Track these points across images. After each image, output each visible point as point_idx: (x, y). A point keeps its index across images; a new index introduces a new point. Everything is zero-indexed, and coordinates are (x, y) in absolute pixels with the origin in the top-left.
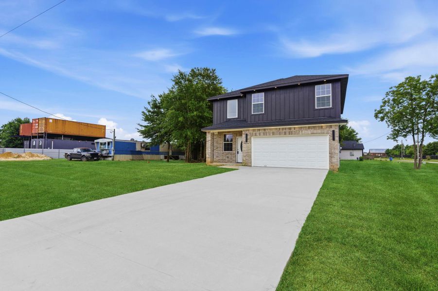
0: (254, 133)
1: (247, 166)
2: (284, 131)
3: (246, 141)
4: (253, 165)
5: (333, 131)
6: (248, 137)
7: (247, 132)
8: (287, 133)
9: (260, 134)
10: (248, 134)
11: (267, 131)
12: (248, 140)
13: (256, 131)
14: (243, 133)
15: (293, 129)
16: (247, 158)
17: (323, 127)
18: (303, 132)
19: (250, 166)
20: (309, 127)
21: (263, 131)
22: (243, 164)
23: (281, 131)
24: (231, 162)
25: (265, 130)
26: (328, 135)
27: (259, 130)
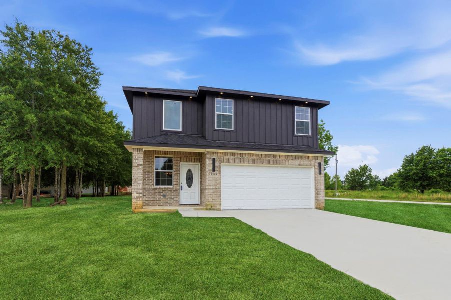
0: (226, 158)
1: (213, 210)
2: (268, 159)
3: (214, 170)
4: (223, 208)
5: (320, 164)
6: (217, 164)
7: (214, 157)
8: (272, 162)
9: (234, 161)
10: (216, 159)
11: (244, 156)
12: (216, 169)
13: (229, 155)
14: (208, 156)
15: (278, 158)
16: (214, 197)
17: (310, 158)
18: (290, 162)
19: (219, 210)
20: (296, 157)
21: (239, 156)
22: (208, 208)
23: (263, 158)
24: (171, 205)
25: (241, 155)
26: (314, 168)
27: (233, 154)
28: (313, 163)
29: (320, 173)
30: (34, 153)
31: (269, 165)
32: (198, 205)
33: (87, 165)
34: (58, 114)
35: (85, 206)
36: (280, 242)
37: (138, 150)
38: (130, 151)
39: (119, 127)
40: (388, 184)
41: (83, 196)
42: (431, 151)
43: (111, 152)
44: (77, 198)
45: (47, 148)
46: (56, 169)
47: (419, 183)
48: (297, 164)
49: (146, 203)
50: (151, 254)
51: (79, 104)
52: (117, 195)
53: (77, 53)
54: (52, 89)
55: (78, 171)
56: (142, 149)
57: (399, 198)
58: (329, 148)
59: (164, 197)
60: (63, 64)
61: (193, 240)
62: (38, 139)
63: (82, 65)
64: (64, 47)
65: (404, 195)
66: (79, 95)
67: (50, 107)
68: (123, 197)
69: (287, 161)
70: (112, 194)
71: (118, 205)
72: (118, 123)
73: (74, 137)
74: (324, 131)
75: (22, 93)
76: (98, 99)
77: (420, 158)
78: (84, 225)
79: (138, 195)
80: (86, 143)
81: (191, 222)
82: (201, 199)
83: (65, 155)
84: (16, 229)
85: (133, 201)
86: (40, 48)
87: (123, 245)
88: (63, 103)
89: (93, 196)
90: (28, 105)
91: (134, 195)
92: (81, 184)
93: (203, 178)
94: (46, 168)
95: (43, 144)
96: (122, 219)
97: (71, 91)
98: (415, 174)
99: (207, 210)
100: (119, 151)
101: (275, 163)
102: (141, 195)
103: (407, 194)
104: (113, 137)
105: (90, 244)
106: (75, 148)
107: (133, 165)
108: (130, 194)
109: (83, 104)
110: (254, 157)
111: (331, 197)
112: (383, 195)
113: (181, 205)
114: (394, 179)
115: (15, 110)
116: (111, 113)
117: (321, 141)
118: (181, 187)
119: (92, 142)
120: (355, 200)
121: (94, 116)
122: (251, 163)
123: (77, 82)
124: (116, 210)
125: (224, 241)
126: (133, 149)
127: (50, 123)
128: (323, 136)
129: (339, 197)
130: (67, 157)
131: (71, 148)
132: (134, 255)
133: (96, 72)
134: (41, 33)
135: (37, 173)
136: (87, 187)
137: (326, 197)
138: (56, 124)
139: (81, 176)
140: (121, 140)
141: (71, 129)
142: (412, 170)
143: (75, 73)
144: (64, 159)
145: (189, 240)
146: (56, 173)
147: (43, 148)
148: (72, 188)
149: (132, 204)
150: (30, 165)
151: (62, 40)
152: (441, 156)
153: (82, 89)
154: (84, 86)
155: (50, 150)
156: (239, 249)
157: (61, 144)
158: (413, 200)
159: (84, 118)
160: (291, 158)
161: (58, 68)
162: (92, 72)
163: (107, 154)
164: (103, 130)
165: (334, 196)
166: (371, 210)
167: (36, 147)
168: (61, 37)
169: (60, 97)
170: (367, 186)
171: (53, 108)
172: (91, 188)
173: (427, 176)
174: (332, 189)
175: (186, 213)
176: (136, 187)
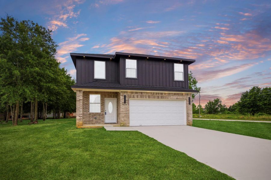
0: (132, 95)
1: (125, 126)
2: (157, 95)
3: (125, 102)
4: (130, 125)
5: (189, 98)
6: (127, 99)
7: (125, 94)
8: (160, 97)
9: (137, 97)
11: (143, 94)
12: (126, 102)
13: (134, 93)
14: (121, 94)
15: (164, 94)
16: (125, 119)
17: (184, 95)
18: (171, 97)
19: (128, 126)
20: (175, 94)
21: (140, 94)
22: (122, 125)
23: (155, 95)
24: (99, 123)
25: (141, 93)
26: (186, 100)
27: (137, 93)
28: (185, 97)
29: (190, 104)
30: (19, 93)
31: (158, 99)
32: (115, 123)
33: (50, 100)
34: (32, 70)
35: (48, 125)
36: (165, 146)
37: (80, 91)
38: (75, 91)
39: (68, 77)
40: (232, 110)
41: (47, 118)
42: (259, 89)
43: (64, 92)
44: (44, 120)
45: (26, 90)
46: (32, 103)
47: (251, 109)
48: (175, 98)
49: (85, 122)
50: (88, 153)
51: (44, 64)
52: (68, 118)
53: (43, 33)
54: (28, 55)
55: (44, 104)
56: (82, 90)
57: (238, 119)
58: (195, 88)
59: (96, 118)
60: (35, 40)
61: (113, 144)
62: (21, 85)
63: (46, 41)
64: (36, 30)
65: (241, 116)
66: (44, 59)
67: (28, 66)
68: (71, 119)
69: (169, 97)
70: (65, 117)
71: (68, 124)
72: (68, 75)
73: (42, 84)
74: (192, 78)
75: (11, 58)
76: (56, 60)
77: (251, 94)
78: (48, 136)
79: (80, 118)
80: (49, 87)
81: (112, 134)
82: (117, 120)
83: (36, 94)
84: (9, 138)
85: (77, 121)
86: (21, 31)
87: (71, 147)
88: (35, 64)
89: (53, 118)
90: (15, 65)
91: (78, 118)
92: (46, 111)
93: (119, 107)
94: (26, 102)
95: (24, 88)
96: (70, 132)
97: (40, 56)
98: (248, 103)
99: (121, 126)
100: (68, 91)
101: (162, 97)
102: (81, 118)
103: (243, 116)
104: (65, 83)
105: (52, 147)
106: (42, 90)
107: (77, 100)
108: (75, 117)
109: (47, 64)
110: (149, 94)
111: (196, 118)
112: (228, 116)
113: (106, 123)
114: (236, 107)
115: (7, 68)
116: (63, 69)
117: (190, 84)
118: (106, 113)
119: (53, 86)
120: (211, 120)
121: (53, 71)
122: (148, 98)
123: (43, 51)
124: (67, 126)
125: (131, 145)
126: (77, 90)
127: (28, 76)
128: (191, 81)
129: (201, 118)
130: (38, 95)
131: (40, 90)
132: (78, 153)
133: (55, 44)
134: (22, 22)
135: (20, 105)
136: (50, 113)
137: (193, 118)
138: (31, 76)
139: (46, 106)
140: (69, 85)
141: (40, 79)
142: (247, 101)
143: (42, 46)
144: (36, 96)
145: (110, 144)
146: (32, 105)
147: (24, 90)
148: (41, 113)
149: (77, 123)
150: (17, 100)
151: (34, 26)
152: (265, 92)
153: (46, 55)
154: (48, 53)
155: (28, 91)
156: (141, 149)
157: (35, 88)
158: (248, 119)
159: (48, 72)
160: (172, 95)
161: (32, 43)
162: (52, 44)
163: (61, 94)
164: (59, 79)
165: (199, 117)
166: (221, 126)
167: (19, 89)
168: (34, 24)
169: (33, 60)
170: (218, 111)
171: (30, 67)
172: (52, 113)
173: (256, 104)
174: (197, 113)
175: (109, 128)
176: (79, 113)
